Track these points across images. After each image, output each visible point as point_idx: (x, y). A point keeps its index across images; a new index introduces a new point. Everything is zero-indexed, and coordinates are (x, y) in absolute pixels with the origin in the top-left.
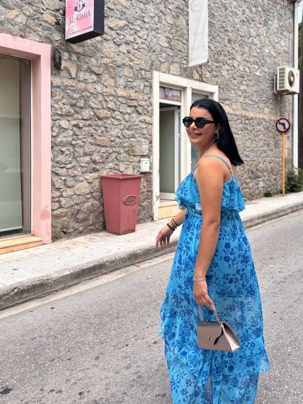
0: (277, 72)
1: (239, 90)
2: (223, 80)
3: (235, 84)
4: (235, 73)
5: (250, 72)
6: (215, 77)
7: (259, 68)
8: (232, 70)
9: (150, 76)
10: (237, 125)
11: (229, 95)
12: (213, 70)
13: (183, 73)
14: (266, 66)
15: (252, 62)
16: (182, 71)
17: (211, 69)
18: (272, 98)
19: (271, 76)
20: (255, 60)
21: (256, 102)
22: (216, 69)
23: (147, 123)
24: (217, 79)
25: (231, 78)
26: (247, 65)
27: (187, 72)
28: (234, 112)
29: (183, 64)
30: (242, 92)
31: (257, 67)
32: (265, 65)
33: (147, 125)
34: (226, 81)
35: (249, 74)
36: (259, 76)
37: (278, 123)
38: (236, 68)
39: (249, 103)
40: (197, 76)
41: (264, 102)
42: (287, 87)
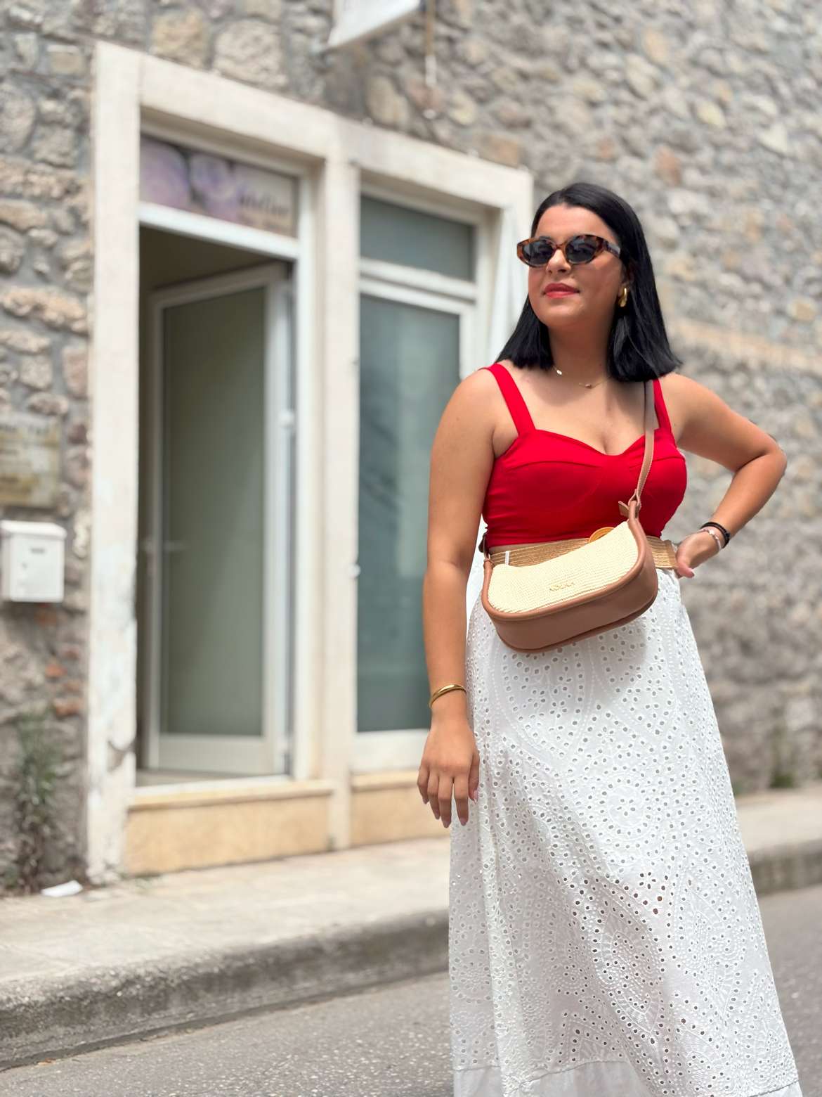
1: (659, 214)
3: (636, 176)
4: (635, 120)
5: (731, 128)
6: (512, 127)
7: (784, 111)
9: (77, 65)
13: (303, 80)
15: (739, 77)
16: (298, 70)
17: (482, 82)
21: (767, 287)
23: (51, 327)
24: (521, 138)
25: (609, 141)
26: (706, 89)
27: (330, 76)
29: (301, 31)
33: (57, 337)
35: (727, 137)
36: (781, 156)
38: (642, 98)
39: (723, 287)
40: (397, 107)
41: (815, 288)
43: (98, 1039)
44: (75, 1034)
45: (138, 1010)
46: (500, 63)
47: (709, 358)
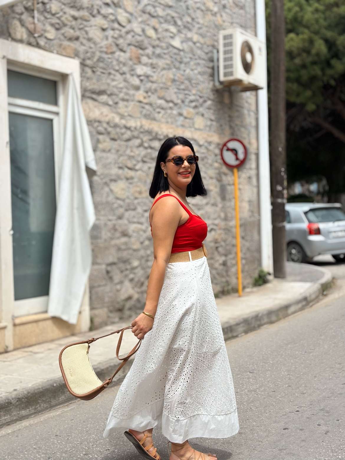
0: (218, 44)
1: (132, 75)
2: (91, 48)
3: (122, 59)
4: (121, 36)
5: (159, 39)
6: (70, 39)
7: (179, 31)
8: (113, 29)
10: (132, 151)
11: (108, 84)
12: (65, 25)
14: (195, 30)
15: (162, 17)
17: (58, 21)
18: (212, 97)
19: (206, 51)
21: (176, 104)
22: (74, 23)
24: (75, 45)
25: (111, 45)
26: (149, 22)
28: (123, 122)
30: (141, 80)
31: (173, 29)
32: (194, 26)
34: (101, 52)
35: (157, 42)
36: (179, 50)
37: (225, 148)
38: (123, 27)
39: (158, 105)
40: (23, 32)
41: (193, 104)
42: (239, 73)
46: (65, 13)
47: (154, 134)
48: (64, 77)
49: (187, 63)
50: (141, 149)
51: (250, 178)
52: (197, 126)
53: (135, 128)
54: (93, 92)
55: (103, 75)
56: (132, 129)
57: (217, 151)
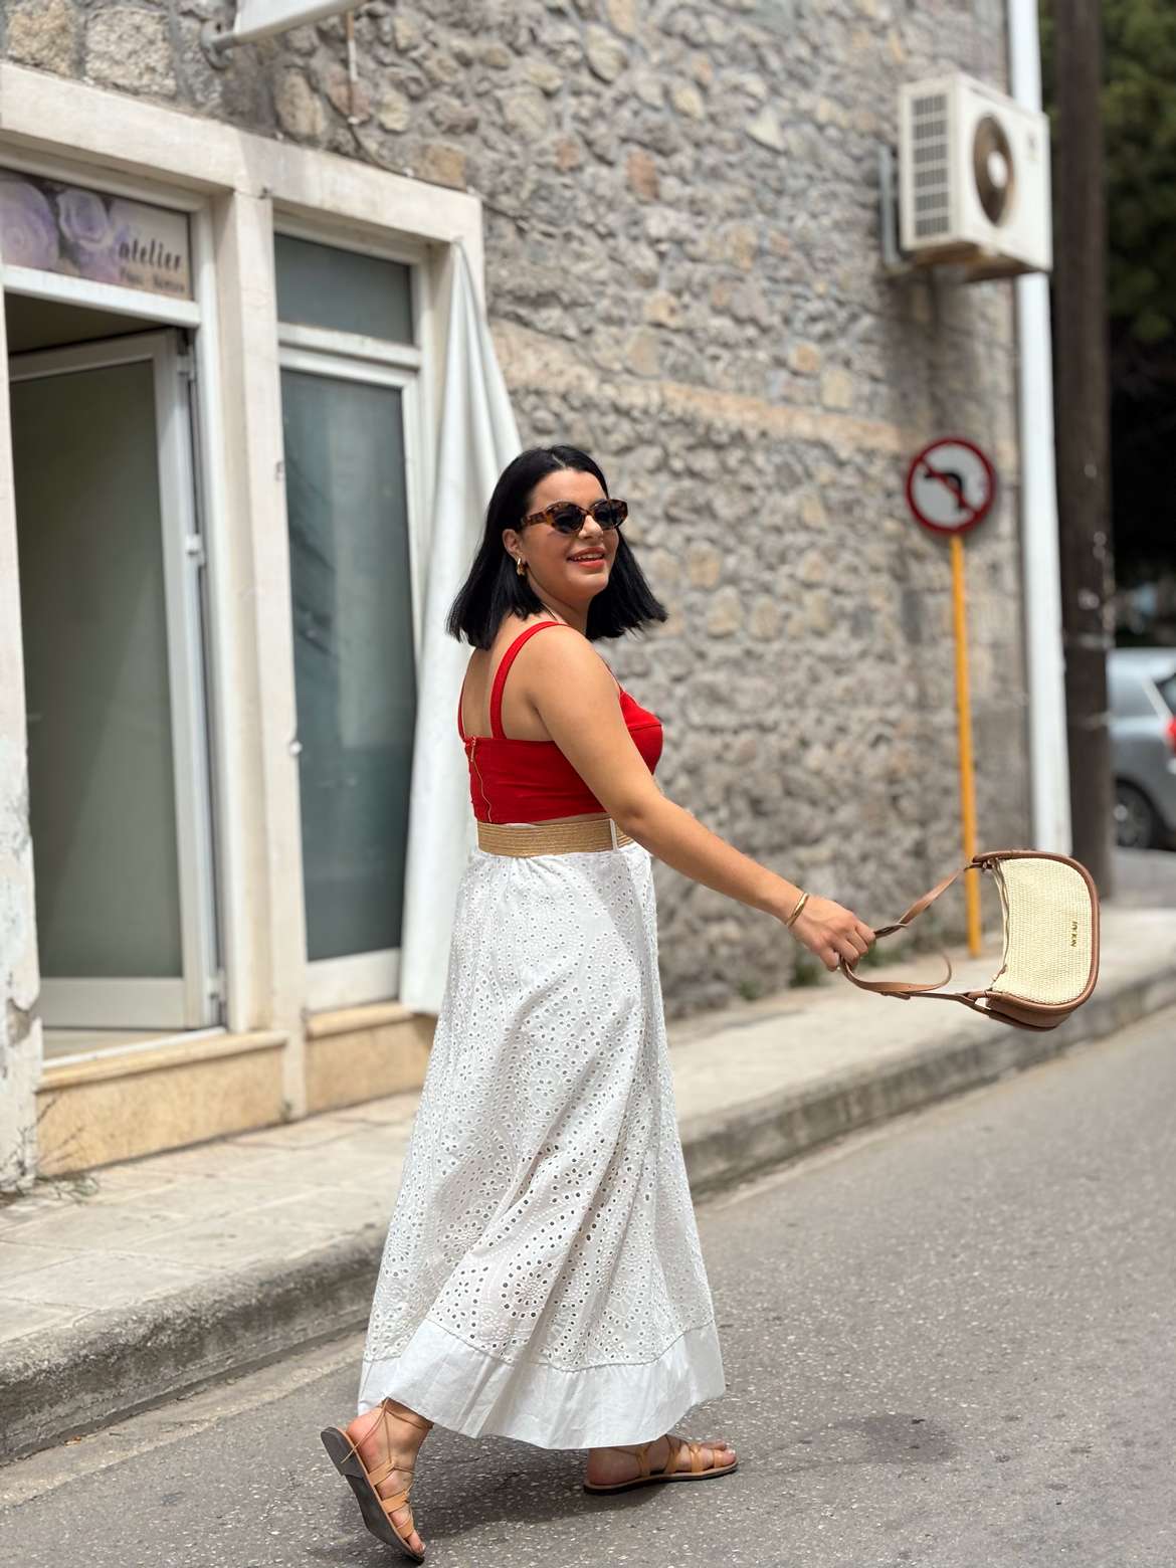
0: (896, 129)
1: (635, 239)
2: (512, 155)
3: (603, 189)
4: (600, 114)
5: (712, 118)
6: (452, 130)
7: (774, 91)
8: (577, 93)
10: (635, 486)
11: (565, 271)
12: (436, 85)
13: (197, 83)
14: (822, 84)
15: (721, 47)
16: (190, 69)
17: (416, 73)
18: (875, 302)
19: (856, 151)
20: (741, 37)
21: (764, 330)
22: (462, 76)
24: (465, 147)
25: (571, 144)
26: (682, 65)
27: (230, 75)
28: (609, 391)
30: (662, 256)
31: (756, 84)
32: (817, 72)
34: (541, 167)
35: (708, 130)
36: (774, 151)
37: (921, 470)
38: (606, 82)
39: (713, 332)
40: (315, 112)
41: (819, 328)
42: (969, 222)
43: (130, 1405)
44: (103, 1400)
45: (171, 1363)
46: (435, 45)
47: (701, 430)
48: (436, 251)
49: (798, 195)
50: (663, 477)
51: (994, 568)
52: (830, 399)
53: (646, 412)
54: (520, 299)
55: (548, 241)
56: (636, 413)
57: (894, 481)
